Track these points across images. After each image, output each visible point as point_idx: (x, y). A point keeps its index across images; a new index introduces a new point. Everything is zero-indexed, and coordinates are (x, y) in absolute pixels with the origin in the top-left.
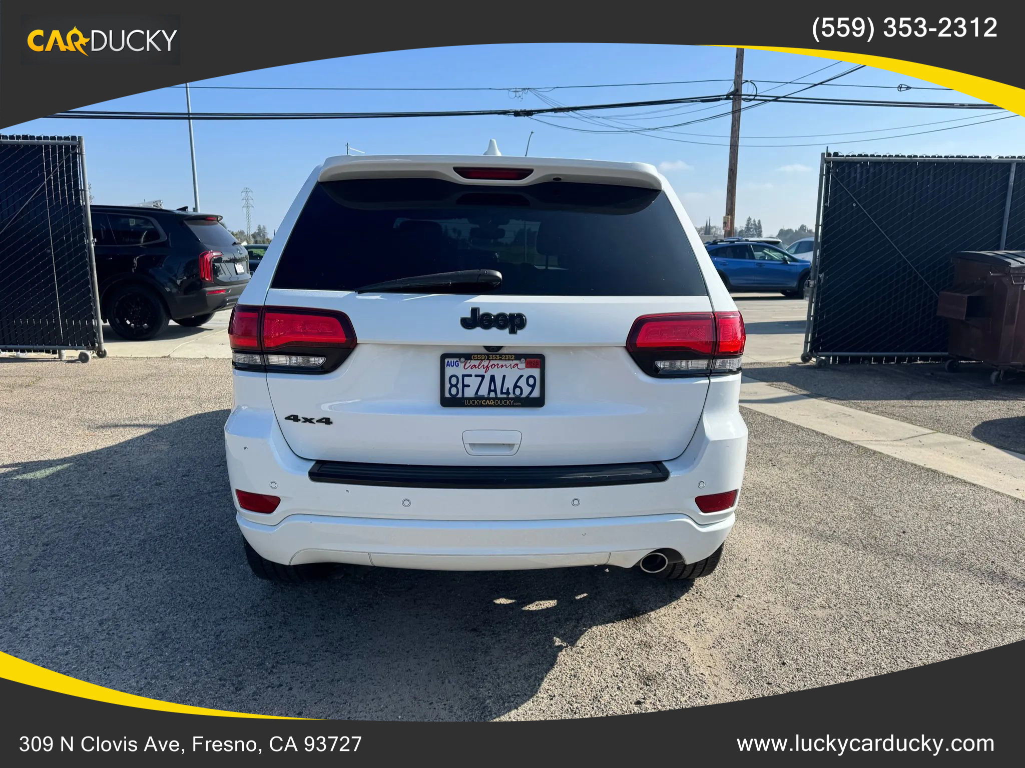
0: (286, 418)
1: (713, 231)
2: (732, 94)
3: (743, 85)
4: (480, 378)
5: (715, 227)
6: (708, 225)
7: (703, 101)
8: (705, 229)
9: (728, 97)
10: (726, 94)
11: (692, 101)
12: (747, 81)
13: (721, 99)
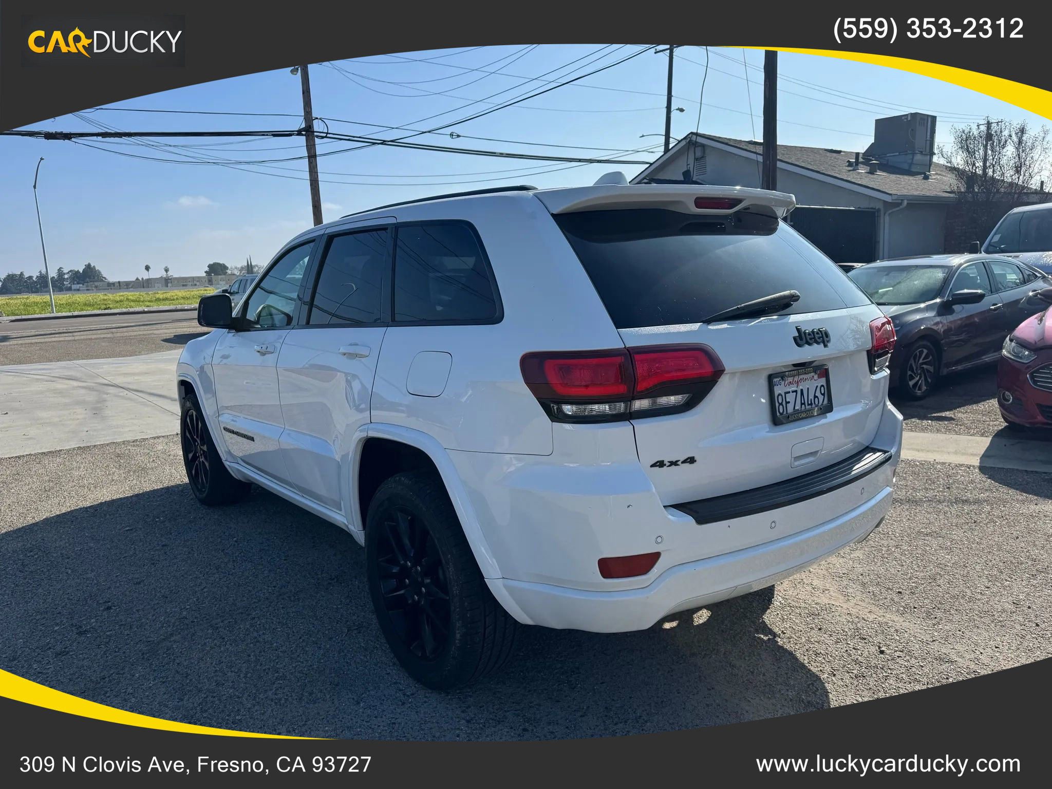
0: (652, 466)
1: (255, 270)
2: (303, 129)
3: (314, 121)
4: (795, 393)
5: (257, 266)
6: (249, 263)
7: (274, 135)
8: (246, 268)
9: (299, 133)
10: (297, 129)
11: (263, 135)
12: (317, 118)
13: (293, 134)
